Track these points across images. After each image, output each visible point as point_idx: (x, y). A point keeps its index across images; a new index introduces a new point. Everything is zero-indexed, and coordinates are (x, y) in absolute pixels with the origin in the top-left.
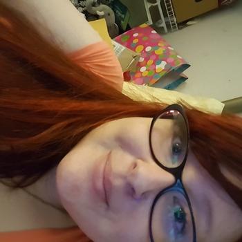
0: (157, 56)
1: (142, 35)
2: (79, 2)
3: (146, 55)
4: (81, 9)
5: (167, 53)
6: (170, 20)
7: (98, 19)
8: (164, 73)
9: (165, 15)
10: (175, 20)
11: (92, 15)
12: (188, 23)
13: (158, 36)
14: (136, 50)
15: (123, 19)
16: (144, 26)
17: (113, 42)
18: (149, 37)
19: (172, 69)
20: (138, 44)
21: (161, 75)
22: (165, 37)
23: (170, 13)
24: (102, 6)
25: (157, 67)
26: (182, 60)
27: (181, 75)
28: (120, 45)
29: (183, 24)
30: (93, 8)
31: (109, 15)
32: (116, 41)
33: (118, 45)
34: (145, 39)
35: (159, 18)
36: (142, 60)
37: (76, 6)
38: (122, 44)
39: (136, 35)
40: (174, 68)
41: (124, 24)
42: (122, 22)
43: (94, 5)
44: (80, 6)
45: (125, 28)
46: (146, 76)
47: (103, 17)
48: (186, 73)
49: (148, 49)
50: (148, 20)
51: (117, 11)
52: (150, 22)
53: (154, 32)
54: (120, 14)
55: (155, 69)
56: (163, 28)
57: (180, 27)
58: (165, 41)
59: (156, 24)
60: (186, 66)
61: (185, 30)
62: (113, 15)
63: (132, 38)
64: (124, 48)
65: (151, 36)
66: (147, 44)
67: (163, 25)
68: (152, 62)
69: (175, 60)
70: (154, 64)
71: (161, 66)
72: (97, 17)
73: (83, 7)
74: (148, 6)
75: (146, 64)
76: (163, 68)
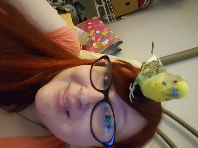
0: (103, 36)
1: (93, 23)
2: (53, 3)
3: (96, 36)
4: (55, 7)
5: (109, 34)
6: (111, 15)
7: (66, 13)
8: (107, 46)
9: (108, 13)
10: (114, 16)
11: (62, 11)
12: (122, 17)
13: (104, 25)
14: (90, 32)
15: (82, 14)
16: (95, 18)
17: (76, 27)
18: (98, 25)
19: (112, 44)
20: (91, 29)
21: (105, 48)
22: (108, 25)
23: (111, 11)
24: (68, 5)
25: (103, 43)
26: (118, 39)
27: (118, 48)
28: (80, 30)
29: (119, 18)
30: (63, 6)
31: (73, 11)
32: (78, 27)
33: (79, 29)
34: (96, 26)
35: (105, 14)
36: (94, 38)
37: (52, 5)
38: (81, 29)
39: (90, 23)
40: (113, 43)
41: (83, 17)
42: (81, 16)
43: (63, 4)
44: (54, 5)
45: (83, 19)
46: (97, 49)
47: (69, 12)
48: (121, 46)
49: (98, 32)
50: (97, 15)
51: (78, 9)
52: (99, 16)
53: (101, 22)
54: (80, 11)
55: (102, 44)
56: (107, 20)
57: (117, 19)
58: (107, 27)
59: (103, 17)
60: (121, 42)
61: (120, 21)
62: (75, 11)
63: (88, 25)
64: (82, 31)
65: (99, 24)
66: (97, 29)
67: (107, 18)
68: (100, 39)
69: (114, 39)
70: (101, 41)
71: (106, 42)
72: (65, 12)
73: (56, 6)
74: (97, 6)
75: (97, 41)
76: (107, 43)
